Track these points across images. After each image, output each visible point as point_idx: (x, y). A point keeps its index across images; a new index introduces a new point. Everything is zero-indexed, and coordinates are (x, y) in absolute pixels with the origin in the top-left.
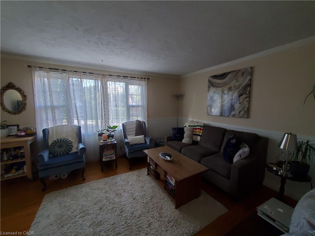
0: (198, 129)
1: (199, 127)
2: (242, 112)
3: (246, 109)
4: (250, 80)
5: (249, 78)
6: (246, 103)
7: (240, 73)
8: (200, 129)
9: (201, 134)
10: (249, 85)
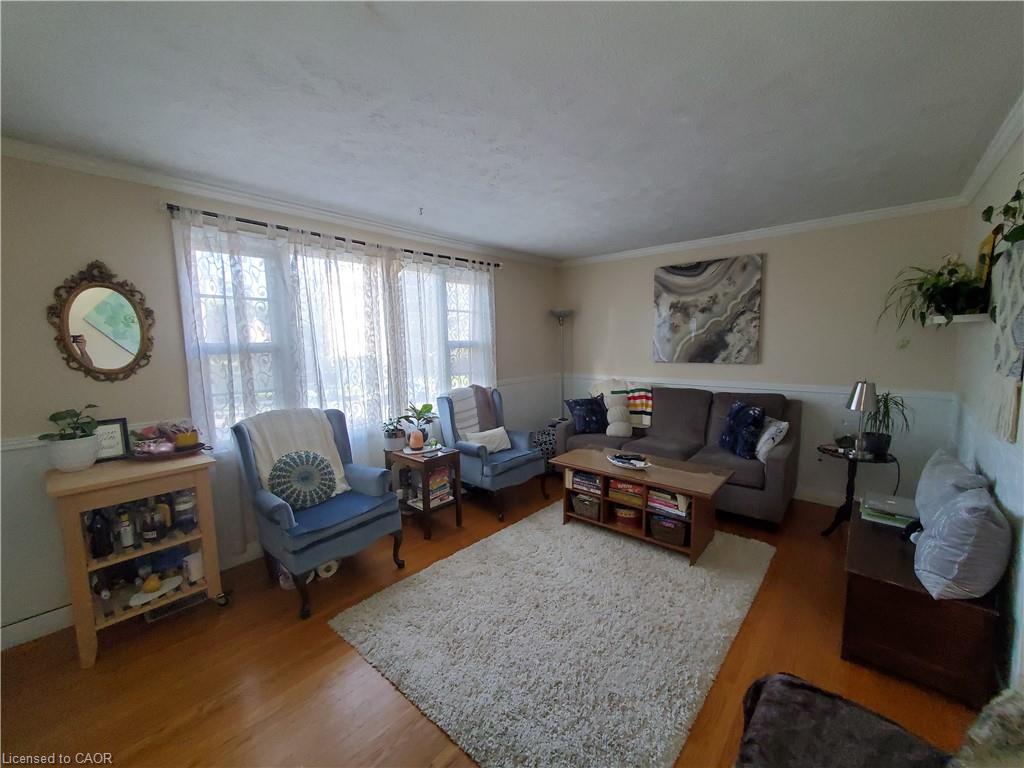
0: (640, 397)
1: (642, 393)
2: (745, 351)
3: (753, 344)
4: (760, 281)
5: (758, 277)
6: (752, 330)
7: (737, 266)
8: (647, 398)
9: (649, 410)
10: (758, 292)
